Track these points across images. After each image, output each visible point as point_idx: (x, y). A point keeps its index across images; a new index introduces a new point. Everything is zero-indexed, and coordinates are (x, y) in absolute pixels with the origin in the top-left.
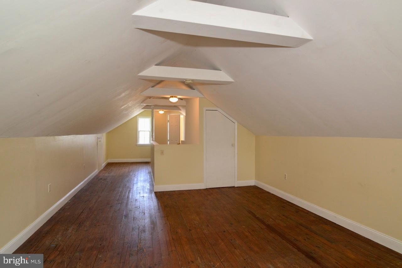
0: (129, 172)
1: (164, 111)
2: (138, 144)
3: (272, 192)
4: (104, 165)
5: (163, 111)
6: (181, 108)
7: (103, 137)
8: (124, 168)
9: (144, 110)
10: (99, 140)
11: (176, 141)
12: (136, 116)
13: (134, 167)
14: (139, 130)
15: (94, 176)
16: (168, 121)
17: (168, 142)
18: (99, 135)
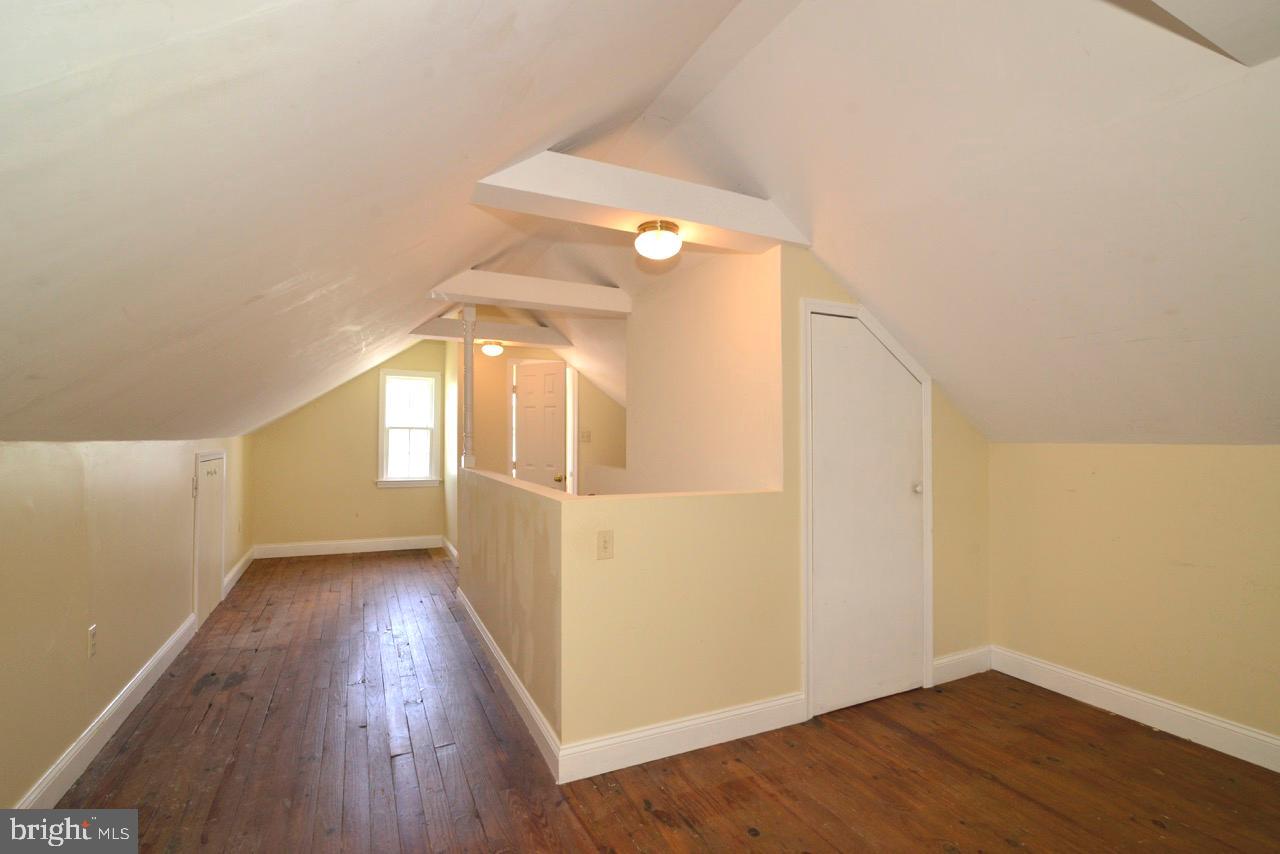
0: (357, 612)
1: (504, 347)
2: (384, 480)
3: (1158, 725)
4: (229, 579)
5: (500, 344)
6: (573, 328)
7: (228, 453)
8: (326, 586)
9: (419, 338)
10: (204, 468)
11: (549, 466)
12: (378, 368)
13: (374, 576)
14: (387, 426)
15: (173, 657)
16: (515, 389)
17: (514, 471)
18: (207, 445)
